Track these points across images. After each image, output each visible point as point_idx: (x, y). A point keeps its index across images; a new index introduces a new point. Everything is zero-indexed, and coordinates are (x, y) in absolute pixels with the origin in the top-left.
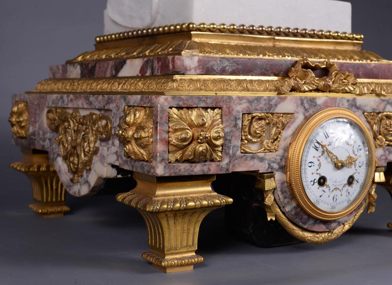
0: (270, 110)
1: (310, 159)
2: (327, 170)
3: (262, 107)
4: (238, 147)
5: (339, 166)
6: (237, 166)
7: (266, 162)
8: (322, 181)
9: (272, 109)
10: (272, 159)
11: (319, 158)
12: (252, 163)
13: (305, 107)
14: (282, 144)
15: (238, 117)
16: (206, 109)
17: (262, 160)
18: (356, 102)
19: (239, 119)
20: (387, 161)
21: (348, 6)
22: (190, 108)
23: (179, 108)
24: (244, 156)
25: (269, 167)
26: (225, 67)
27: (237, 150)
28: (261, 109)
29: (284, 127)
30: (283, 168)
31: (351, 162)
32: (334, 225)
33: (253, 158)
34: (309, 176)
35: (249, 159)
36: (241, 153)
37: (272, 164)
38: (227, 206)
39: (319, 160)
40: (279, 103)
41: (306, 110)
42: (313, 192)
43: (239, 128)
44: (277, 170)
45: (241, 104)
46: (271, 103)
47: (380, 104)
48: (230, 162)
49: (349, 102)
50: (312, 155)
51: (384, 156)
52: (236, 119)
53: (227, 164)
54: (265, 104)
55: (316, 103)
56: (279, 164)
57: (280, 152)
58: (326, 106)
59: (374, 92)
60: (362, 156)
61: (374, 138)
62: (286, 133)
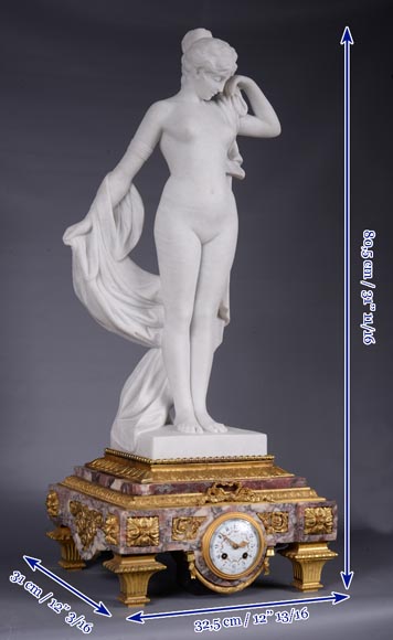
1: (216, 543)
2: (228, 549)
4: (170, 537)
5: (236, 547)
6: (169, 547)
7: (188, 545)
8: (224, 556)
9: (192, 515)
10: (192, 544)
12: (178, 546)
13: (214, 512)
14: (199, 534)
15: (169, 521)
16: (148, 518)
17: (185, 544)
18: (251, 507)
20: (276, 543)
21: (265, 436)
22: (139, 517)
23: (133, 518)
24: (174, 542)
25: (190, 548)
26: (167, 489)
27: (169, 539)
28: (185, 515)
29: (200, 524)
30: (200, 549)
31: (244, 544)
32: (236, 583)
33: (179, 543)
34: (216, 553)
35: (176, 544)
36: (172, 540)
37: (192, 546)
38: (163, 570)
39: (222, 544)
40: (196, 511)
41: (215, 514)
42: (219, 563)
43: (171, 527)
44: (196, 550)
45: (171, 513)
46: (191, 511)
47: (269, 507)
49: (246, 508)
50: (217, 541)
51: (274, 539)
53: (162, 547)
54: (187, 512)
55: (222, 509)
56: (197, 546)
57: (198, 539)
58: (229, 511)
59: (265, 500)
60: (254, 541)
61: (266, 528)
62: (202, 528)
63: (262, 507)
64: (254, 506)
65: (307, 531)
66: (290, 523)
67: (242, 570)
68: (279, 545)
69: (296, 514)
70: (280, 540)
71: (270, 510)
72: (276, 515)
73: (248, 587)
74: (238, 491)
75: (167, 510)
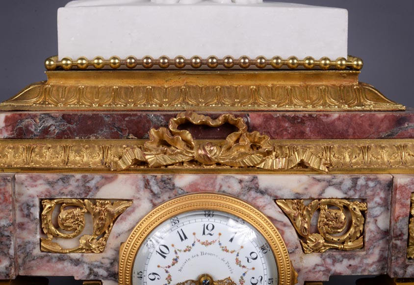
0: (88, 194)
3: (71, 191)
4: (34, 243)
5: (205, 281)
6: (34, 268)
7: (86, 266)
9: (91, 193)
10: (96, 263)
11: (167, 269)
12: (60, 266)
13: (152, 191)
14: (112, 242)
15: (31, 204)
17: (77, 262)
18: (257, 183)
19: (34, 206)
20: (330, 275)
21: (343, 16)
24: (47, 256)
25: (90, 274)
26: (49, 127)
27: (35, 248)
28: (72, 193)
29: (115, 218)
30: (116, 276)
33: (61, 259)
35: (54, 260)
36: (42, 251)
37: (96, 270)
39: (167, 272)
40: (103, 185)
41: (154, 195)
43: (35, 219)
44: (106, 278)
45: (36, 186)
46: (88, 185)
47: (311, 185)
48: (11, 265)
49: (243, 184)
50: (155, 263)
51: (322, 265)
52: (29, 207)
53: (7, 268)
54: (78, 187)
55: (174, 185)
56: (107, 270)
57: (109, 253)
58: (194, 189)
59: (303, 165)
60: (261, 269)
61: (302, 238)
62: (119, 228)
64: (265, 180)
66: (371, 227)
70: (341, 268)
71: (315, 191)
72: (331, 205)
74: (231, 139)
75: (22, 176)
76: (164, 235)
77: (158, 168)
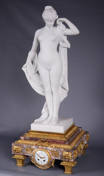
0: (30, 147)
1: (36, 156)
2: (39, 158)
5: (41, 158)
6: (25, 154)
7: (30, 155)
8: (39, 160)
16: (18, 146)
19: (25, 148)
22: (16, 146)
26: (28, 139)
27: (25, 152)
30: (33, 156)
31: (44, 158)
32: (44, 167)
34: (36, 158)
35: (27, 154)
40: (32, 146)
41: (37, 148)
42: (37, 161)
49: (46, 148)
50: (36, 155)
57: (33, 154)
58: (41, 148)
59: (52, 147)
60: (47, 157)
61: (52, 154)
62: (33, 151)
63: (51, 148)
64: (48, 148)
65: (64, 158)
66: (59, 154)
67: (44, 164)
68: (56, 160)
69: (61, 152)
70: (56, 158)
71: (53, 150)
72: (55, 151)
73: (47, 169)
74: (45, 143)
75: (24, 145)
76: (38, 152)
77: (37, 145)
